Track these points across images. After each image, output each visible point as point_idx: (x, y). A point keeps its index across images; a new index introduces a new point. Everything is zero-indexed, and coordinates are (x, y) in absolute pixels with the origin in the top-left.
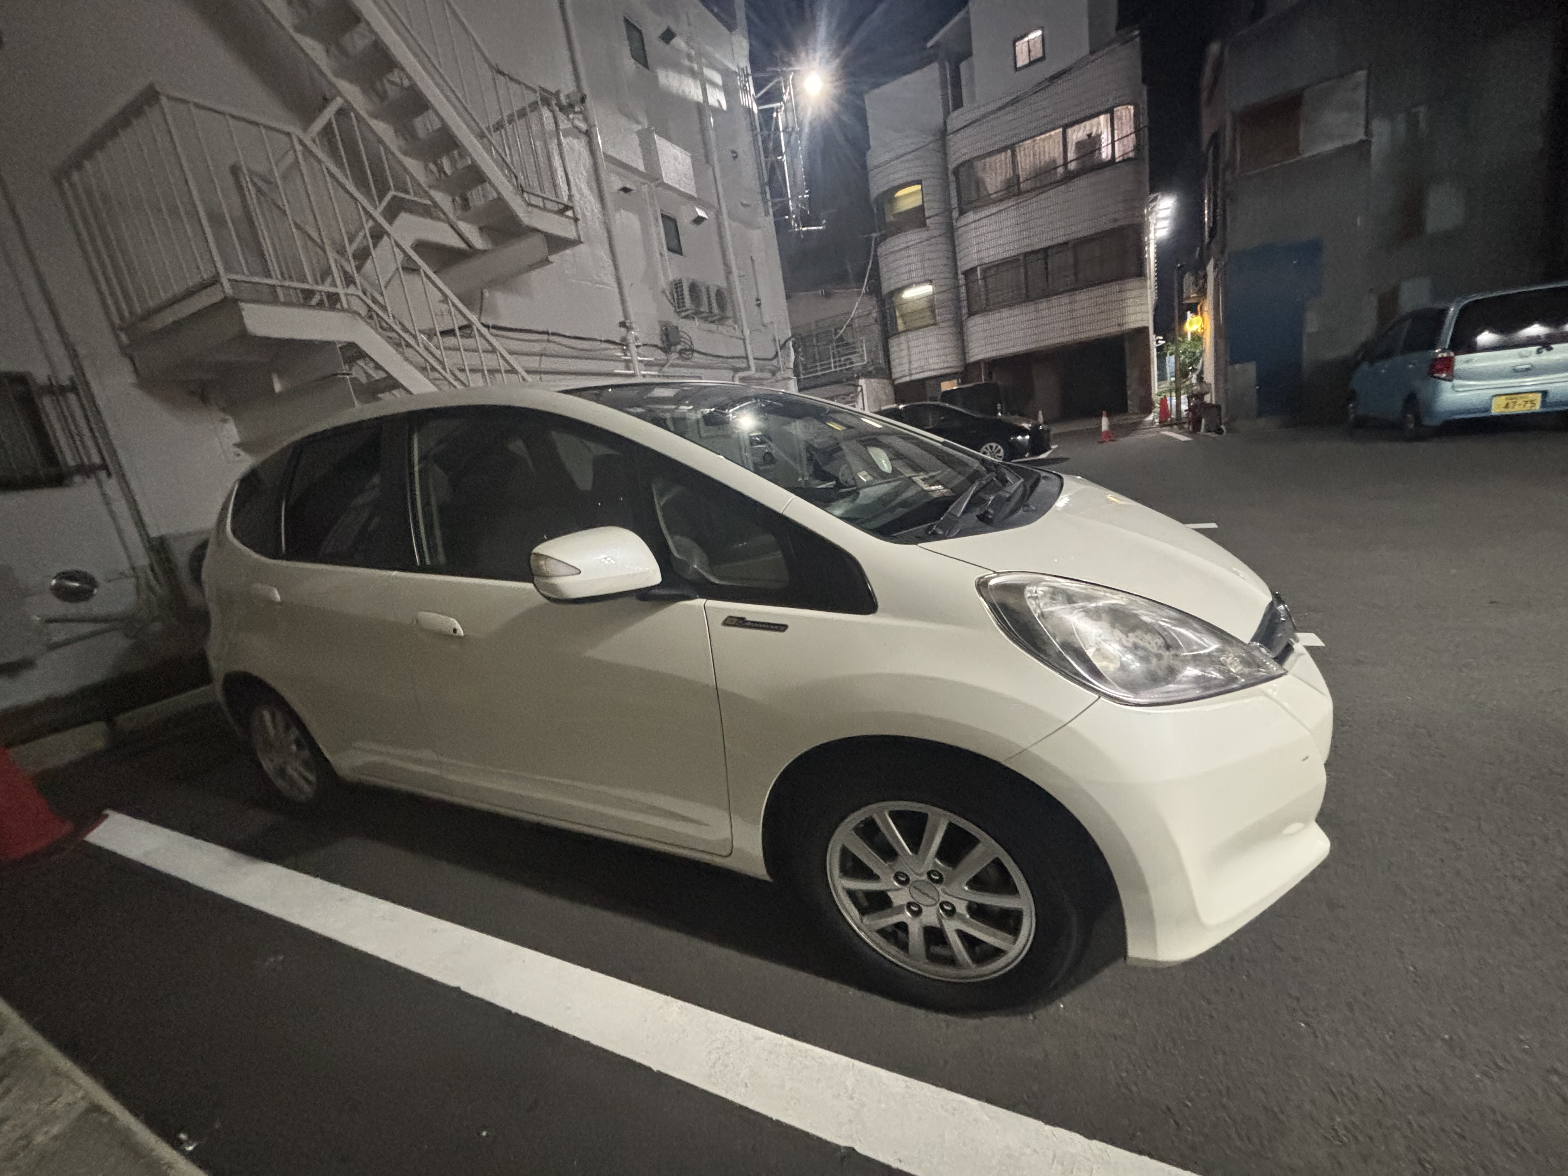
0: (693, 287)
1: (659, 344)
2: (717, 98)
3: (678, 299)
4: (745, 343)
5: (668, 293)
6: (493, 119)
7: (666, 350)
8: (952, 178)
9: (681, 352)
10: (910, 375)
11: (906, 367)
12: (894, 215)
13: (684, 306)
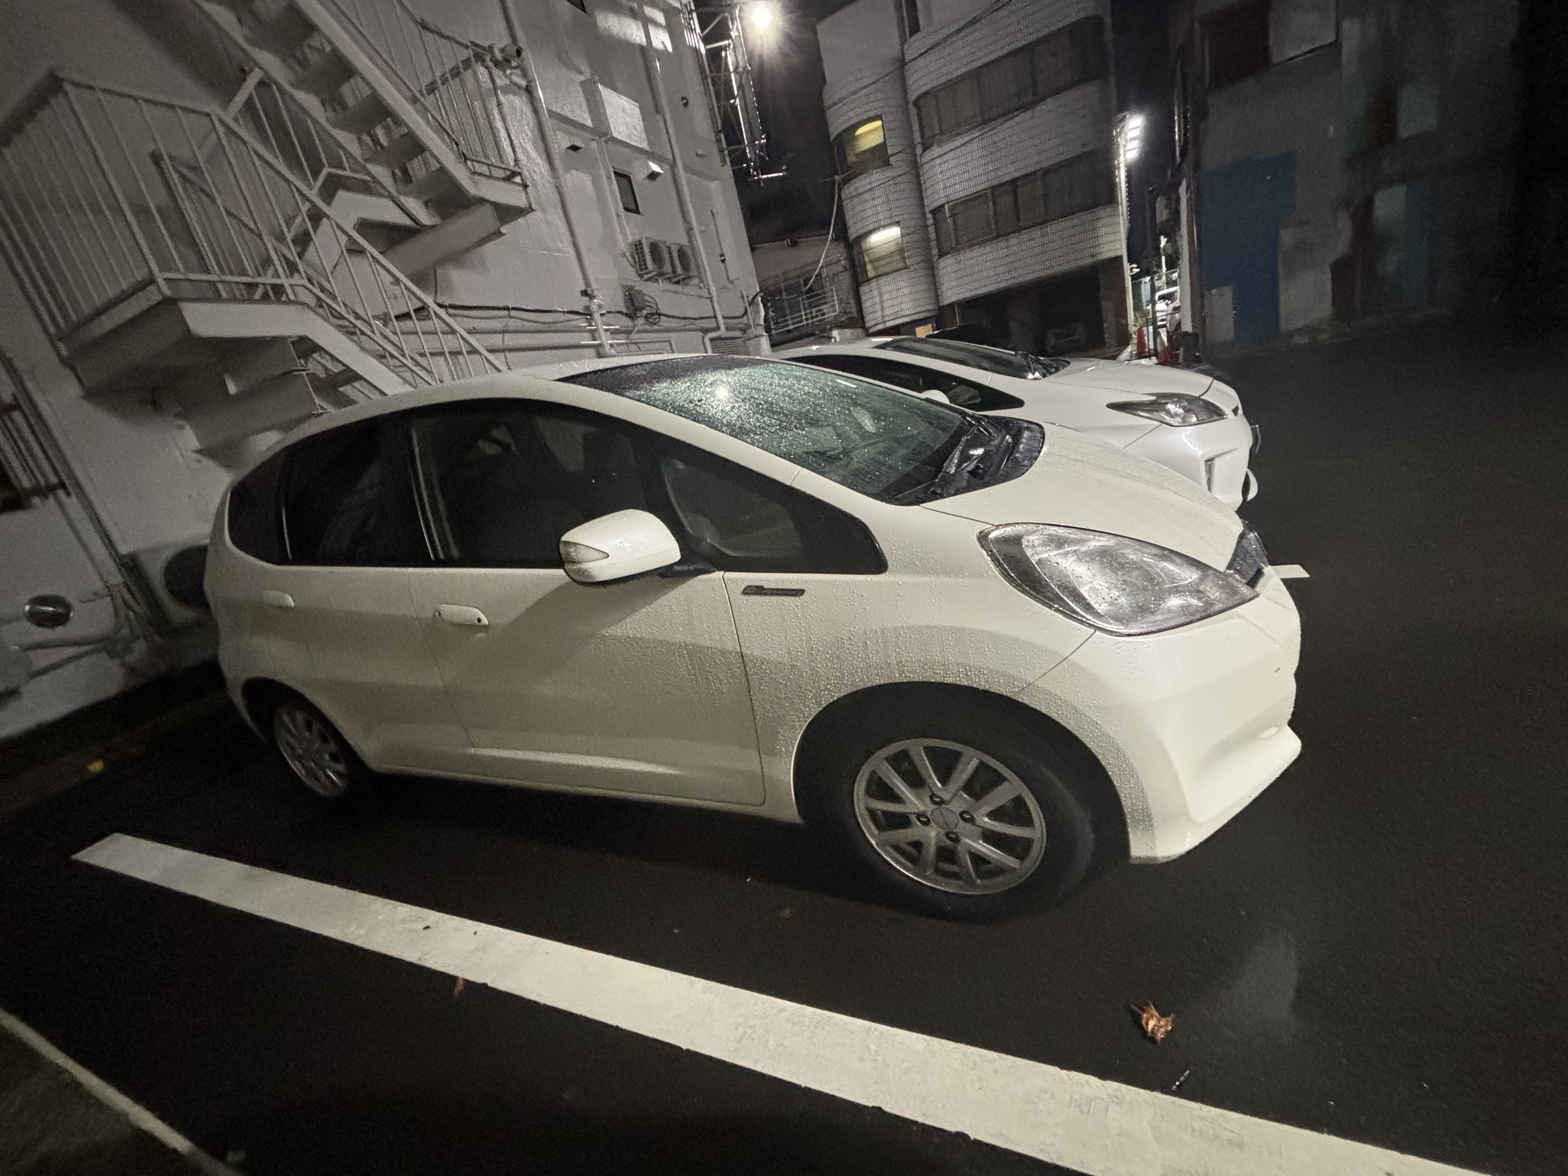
0: (654, 248)
1: (625, 311)
2: (661, 39)
3: (639, 262)
4: (711, 301)
5: (628, 254)
6: (425, 82)
7: (632, 316)
8: (914, 111)
9: (646, 317)
10: (884, 322)
11: (879, 314)
12: (857, 155)
13: (647, 268)
